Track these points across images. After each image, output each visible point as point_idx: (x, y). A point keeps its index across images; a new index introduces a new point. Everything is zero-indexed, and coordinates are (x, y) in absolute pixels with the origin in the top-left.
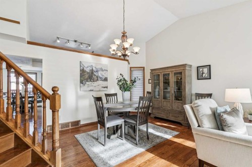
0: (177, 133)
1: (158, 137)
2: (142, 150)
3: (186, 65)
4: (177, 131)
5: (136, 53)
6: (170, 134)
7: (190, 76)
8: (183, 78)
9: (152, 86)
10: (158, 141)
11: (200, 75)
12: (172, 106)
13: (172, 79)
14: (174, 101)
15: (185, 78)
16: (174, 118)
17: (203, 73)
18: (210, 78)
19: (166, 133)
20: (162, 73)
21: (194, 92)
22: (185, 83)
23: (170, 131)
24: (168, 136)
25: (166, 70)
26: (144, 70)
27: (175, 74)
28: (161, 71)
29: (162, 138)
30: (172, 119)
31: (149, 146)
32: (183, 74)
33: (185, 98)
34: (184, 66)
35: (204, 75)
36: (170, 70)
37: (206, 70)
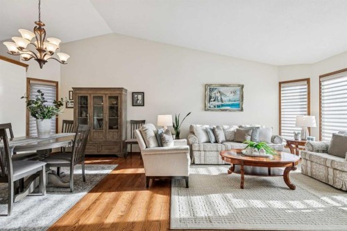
0: (116, 166)
1: (96, 175)
2: (83, 194)
3: (122, 88)
4: (115, 164)
5: (63, 62)
6: (109, 168)
7: (126, 102)
8: (119, 104)
9: (75, 113)
10: (98, 179)
11: (135, 101)
12: (105, 137)
13: (106, 104)
14: (108, 130)
15: (121, 104)
16: (107, 151)
17: (138, 100)
18: (143, 105)
19: (103, 169)
20: (92, 95)
21: (129, 119)
22: (121, 109)
23: (107, 166)
24: (108, 171)
25: (98, 92)
26: (57, 86)
27: (110, 97)
28: (90, 92)
29: (101, 175)
30: (106, 152)
31: (90, 187)
32: (119, 99)
33: (121, 126)
34: (121, 89)
35: (138, 102)
36: (103, 92)
37: (140, 97)
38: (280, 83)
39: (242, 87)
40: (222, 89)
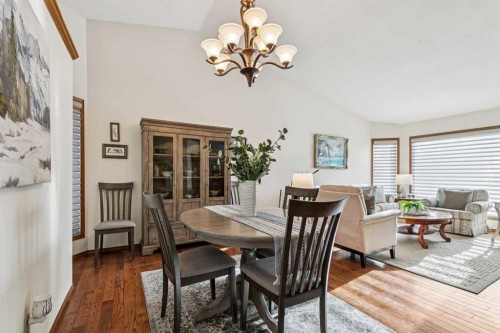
3: (232, 129)
9: (147, 169)
13: (206, 154)
14: (208, 198)
20: (181, 137)
26: (82, 109)
27: (212, 144)
28: (177, 131)
32: (226, 146)
33: (228, 190)
34: (229, 131)
38: (373, 141)
39: (347, 141)
40: (330, 142)
